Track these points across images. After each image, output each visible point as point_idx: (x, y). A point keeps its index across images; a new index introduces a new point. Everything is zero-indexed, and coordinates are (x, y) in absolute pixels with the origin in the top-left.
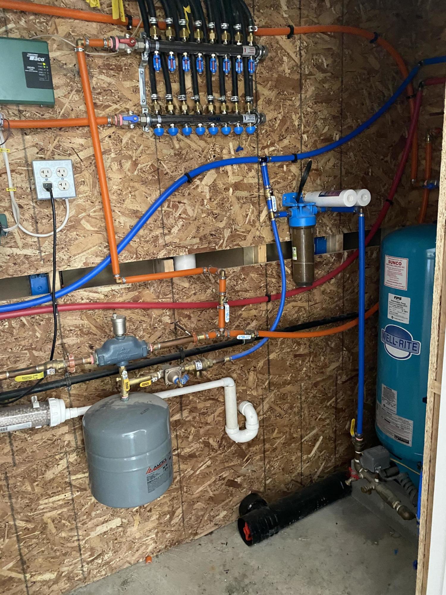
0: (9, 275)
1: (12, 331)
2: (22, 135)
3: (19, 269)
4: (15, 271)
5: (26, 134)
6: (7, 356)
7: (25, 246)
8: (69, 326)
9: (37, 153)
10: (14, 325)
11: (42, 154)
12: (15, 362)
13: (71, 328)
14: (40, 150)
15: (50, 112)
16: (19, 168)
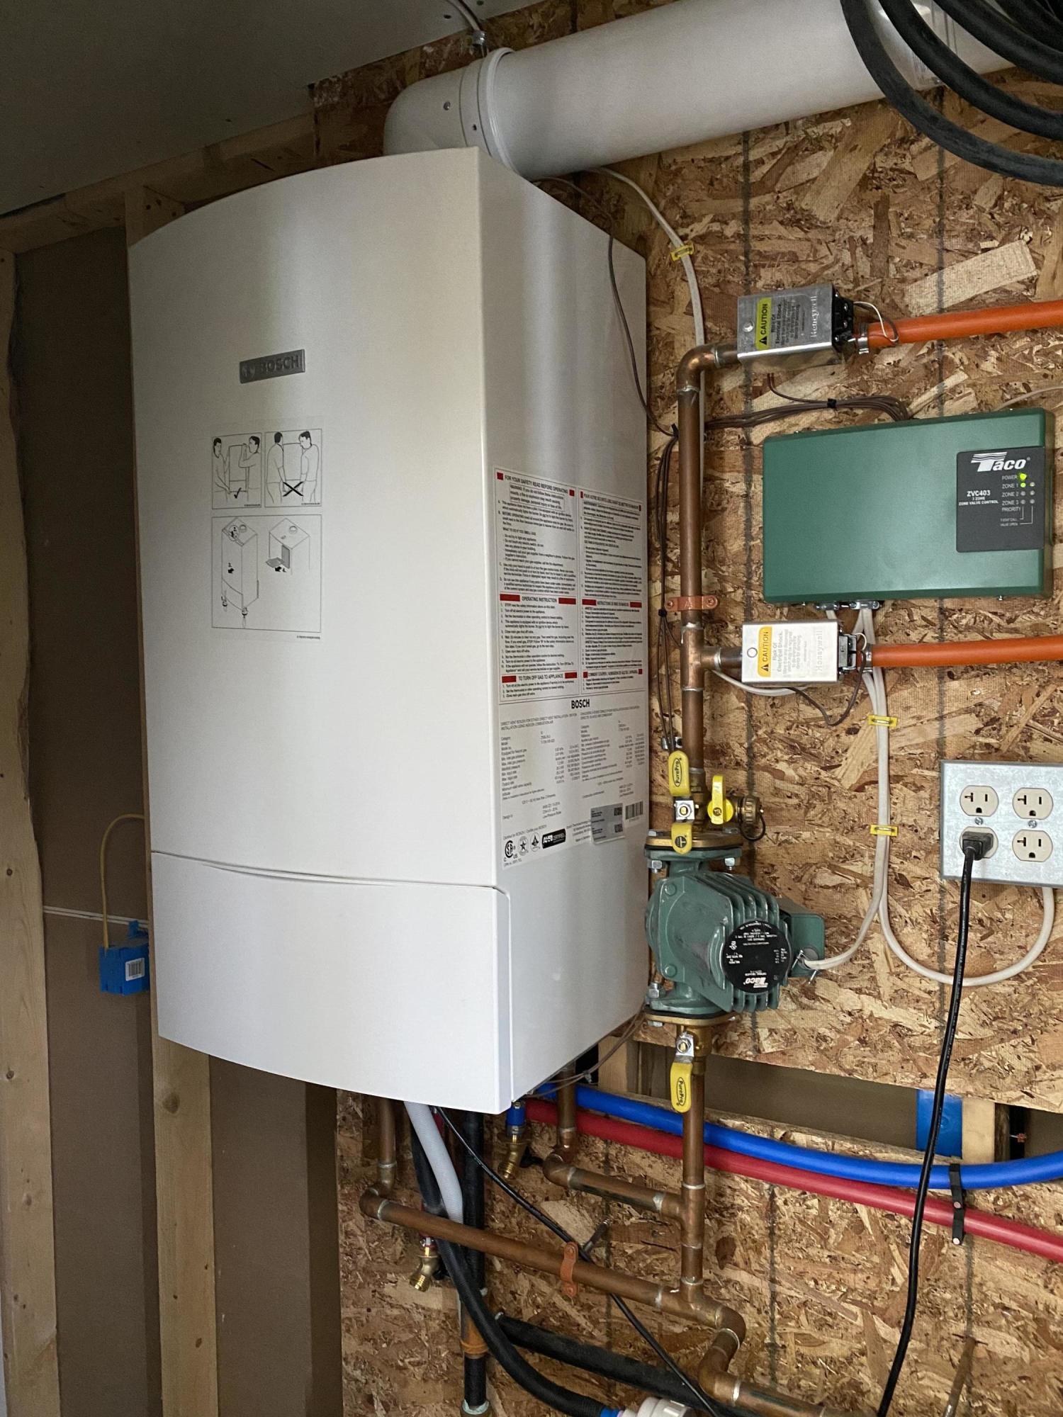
0: (841, 1068)
1: (826, 1231)
2: (941, 678)
3: (873, 1060)
4: (861, 1064)
5: (951, 676)
6: (803, 1298)
7: (899, 997)
8: (1000, 1291)
9: (978, 732)
10: (833, 1215)
11: (990, 736)
12: (821, 1325)
13: (1006, 1302)
14: (986, 724)
15: (1035, 610)
16: (915, 771)
